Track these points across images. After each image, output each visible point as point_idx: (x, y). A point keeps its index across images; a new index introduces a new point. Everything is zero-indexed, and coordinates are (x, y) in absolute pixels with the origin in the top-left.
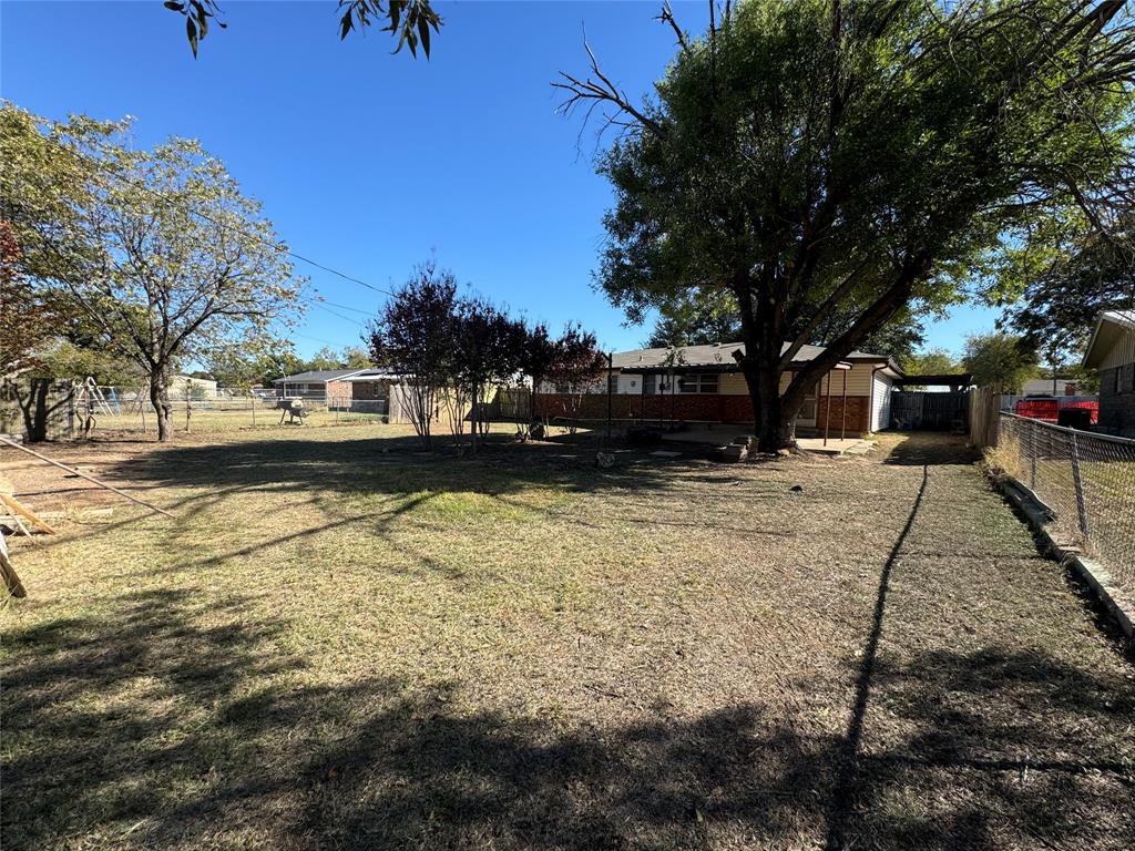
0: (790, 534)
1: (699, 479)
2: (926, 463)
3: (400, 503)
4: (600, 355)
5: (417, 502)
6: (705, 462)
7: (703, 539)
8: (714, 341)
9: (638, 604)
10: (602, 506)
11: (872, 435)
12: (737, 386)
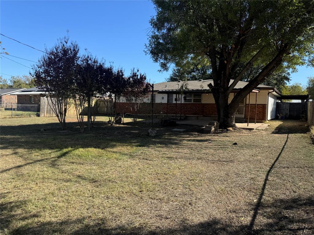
0: (231, 161)
1: (194, 140)
2: (288, 133)
3: (59, 153)
4: (148, 85)
5: (67, 153)
6: (196, 133)
7: (197, 164)
8: (199, 78)
9: (172, 188)
10: (153, 152)
11: (268, 121)
12: (209, 100)
